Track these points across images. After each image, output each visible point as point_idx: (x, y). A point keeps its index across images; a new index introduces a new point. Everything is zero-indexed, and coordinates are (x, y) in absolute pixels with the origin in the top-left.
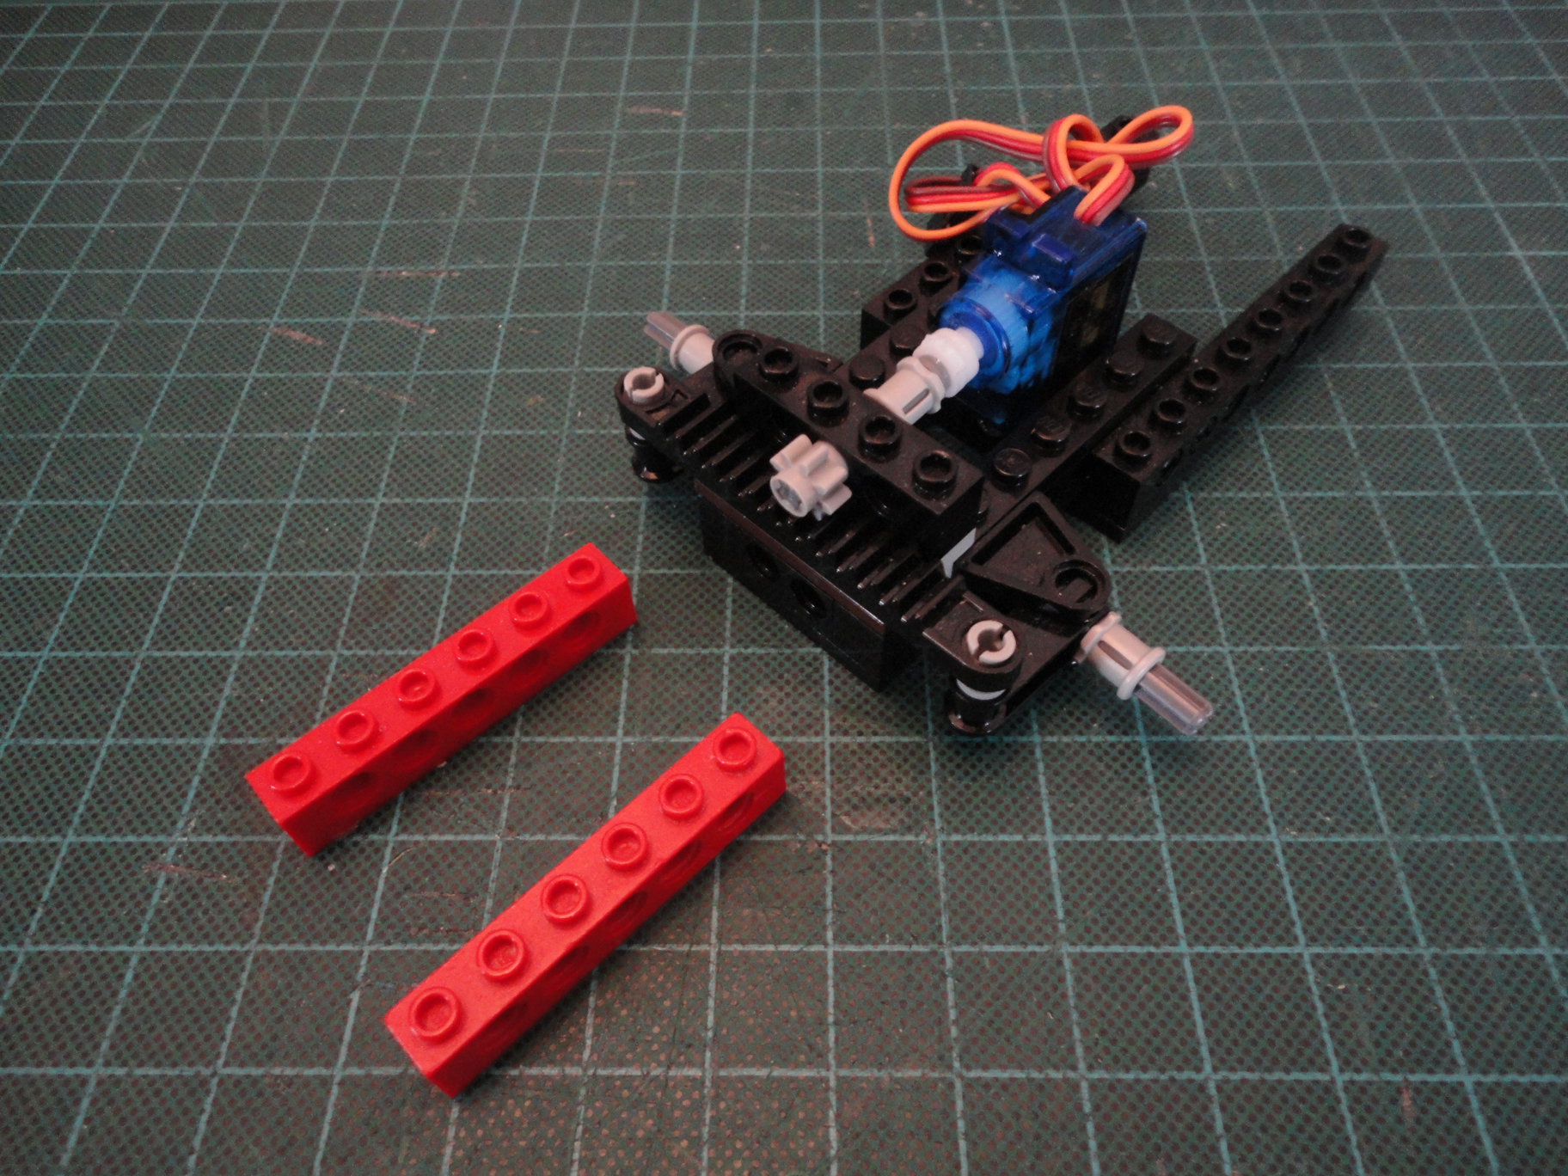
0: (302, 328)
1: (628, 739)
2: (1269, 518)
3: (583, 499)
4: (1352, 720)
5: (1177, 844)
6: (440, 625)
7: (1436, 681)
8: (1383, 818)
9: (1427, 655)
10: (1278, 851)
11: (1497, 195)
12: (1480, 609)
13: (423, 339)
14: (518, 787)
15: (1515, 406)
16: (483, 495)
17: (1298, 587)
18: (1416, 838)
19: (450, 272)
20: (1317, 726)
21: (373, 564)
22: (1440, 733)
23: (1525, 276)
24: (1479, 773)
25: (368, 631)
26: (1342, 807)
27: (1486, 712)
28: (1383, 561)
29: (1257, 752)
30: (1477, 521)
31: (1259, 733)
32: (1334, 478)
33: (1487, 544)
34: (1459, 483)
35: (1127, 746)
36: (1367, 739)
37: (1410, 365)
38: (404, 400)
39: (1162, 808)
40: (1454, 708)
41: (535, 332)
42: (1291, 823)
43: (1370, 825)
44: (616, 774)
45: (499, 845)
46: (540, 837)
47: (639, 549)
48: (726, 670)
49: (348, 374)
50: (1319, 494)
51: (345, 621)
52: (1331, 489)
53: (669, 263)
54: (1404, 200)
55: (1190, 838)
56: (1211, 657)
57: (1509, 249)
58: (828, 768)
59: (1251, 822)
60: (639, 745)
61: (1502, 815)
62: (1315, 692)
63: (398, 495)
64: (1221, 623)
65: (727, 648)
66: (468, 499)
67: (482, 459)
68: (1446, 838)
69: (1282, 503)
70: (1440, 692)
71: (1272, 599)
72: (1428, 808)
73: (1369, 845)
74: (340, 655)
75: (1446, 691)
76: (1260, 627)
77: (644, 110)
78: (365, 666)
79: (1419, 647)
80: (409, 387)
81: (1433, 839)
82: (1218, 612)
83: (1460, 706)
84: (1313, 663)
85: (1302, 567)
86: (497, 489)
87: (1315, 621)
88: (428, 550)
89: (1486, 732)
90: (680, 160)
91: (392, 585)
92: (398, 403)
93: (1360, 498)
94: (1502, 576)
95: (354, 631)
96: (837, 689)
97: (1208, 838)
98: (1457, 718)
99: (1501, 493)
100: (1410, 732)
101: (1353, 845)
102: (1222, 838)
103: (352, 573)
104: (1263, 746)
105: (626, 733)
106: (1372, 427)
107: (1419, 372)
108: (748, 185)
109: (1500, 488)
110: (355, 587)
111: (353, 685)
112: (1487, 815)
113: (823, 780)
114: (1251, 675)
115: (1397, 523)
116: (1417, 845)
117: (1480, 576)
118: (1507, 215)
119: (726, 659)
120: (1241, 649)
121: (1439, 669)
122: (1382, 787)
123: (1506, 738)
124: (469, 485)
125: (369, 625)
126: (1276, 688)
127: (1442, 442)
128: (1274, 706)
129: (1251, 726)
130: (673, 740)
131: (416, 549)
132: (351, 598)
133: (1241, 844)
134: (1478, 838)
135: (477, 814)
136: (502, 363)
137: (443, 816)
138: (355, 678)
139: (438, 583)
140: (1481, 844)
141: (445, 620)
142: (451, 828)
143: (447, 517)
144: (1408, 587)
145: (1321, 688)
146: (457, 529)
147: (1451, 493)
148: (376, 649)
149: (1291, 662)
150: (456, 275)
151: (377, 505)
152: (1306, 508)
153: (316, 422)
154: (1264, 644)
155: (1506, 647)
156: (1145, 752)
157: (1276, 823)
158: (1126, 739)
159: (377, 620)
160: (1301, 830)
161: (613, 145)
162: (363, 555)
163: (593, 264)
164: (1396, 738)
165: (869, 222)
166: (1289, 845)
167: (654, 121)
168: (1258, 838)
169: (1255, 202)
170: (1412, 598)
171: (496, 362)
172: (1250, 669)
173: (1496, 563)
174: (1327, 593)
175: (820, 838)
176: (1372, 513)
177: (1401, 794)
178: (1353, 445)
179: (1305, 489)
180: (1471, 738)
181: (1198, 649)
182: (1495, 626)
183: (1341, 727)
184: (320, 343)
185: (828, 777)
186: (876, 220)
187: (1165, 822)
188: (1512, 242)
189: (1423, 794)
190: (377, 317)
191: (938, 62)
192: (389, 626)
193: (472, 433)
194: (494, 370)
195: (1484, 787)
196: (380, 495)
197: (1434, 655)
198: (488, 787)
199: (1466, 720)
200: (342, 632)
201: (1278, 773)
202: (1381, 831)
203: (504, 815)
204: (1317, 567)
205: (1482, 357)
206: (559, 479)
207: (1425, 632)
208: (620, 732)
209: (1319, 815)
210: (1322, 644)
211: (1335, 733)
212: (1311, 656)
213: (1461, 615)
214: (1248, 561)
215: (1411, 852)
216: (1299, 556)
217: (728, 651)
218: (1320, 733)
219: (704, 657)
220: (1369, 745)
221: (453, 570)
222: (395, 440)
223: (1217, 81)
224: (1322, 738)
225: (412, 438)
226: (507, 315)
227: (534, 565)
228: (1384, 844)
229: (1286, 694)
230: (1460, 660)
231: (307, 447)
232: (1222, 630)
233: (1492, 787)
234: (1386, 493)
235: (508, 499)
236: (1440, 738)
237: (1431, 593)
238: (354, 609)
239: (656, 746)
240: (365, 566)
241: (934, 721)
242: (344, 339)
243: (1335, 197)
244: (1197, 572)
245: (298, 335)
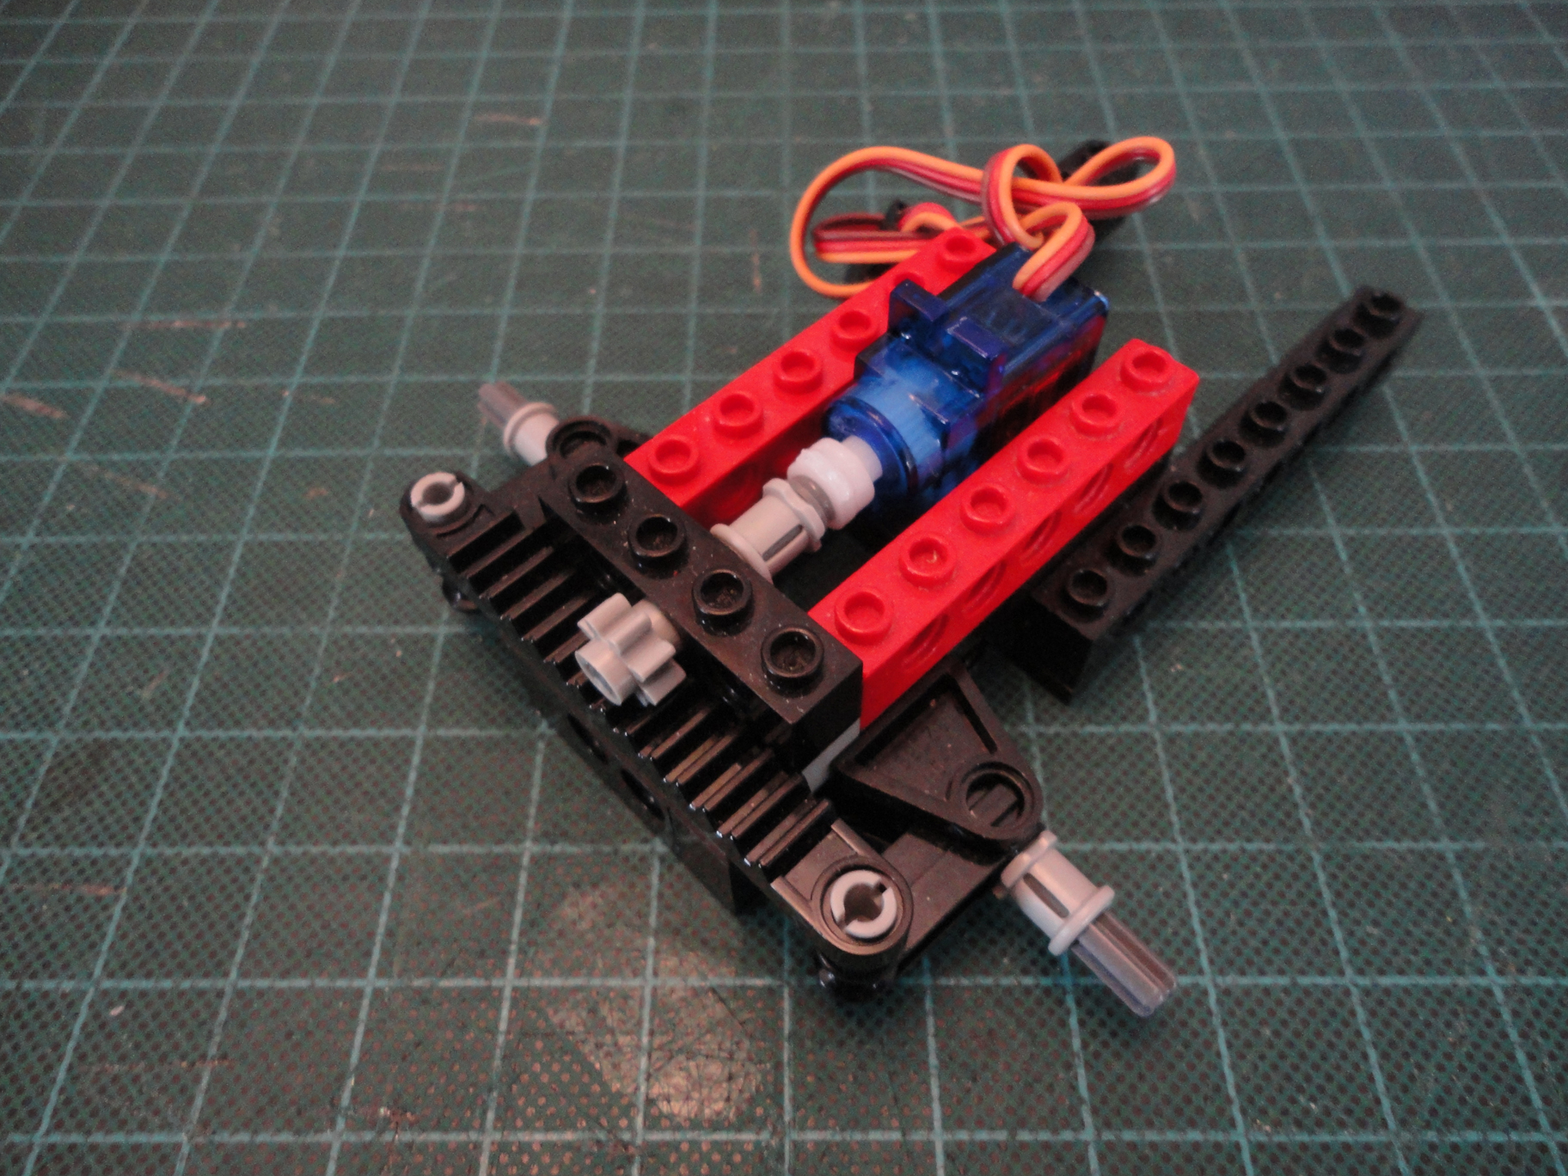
0: (39, 395)
1: (382, 983)
2: (1238, 658)
3: (363, 629)
4: (1344, 954)
5: (1110, 1146)
6: (153, 810)
7: (1455, 894)
8: (1386, 1104)
9: (1441, 857)
10: (1246, 1156)
11: (1515, 229)
12: (1510, 788)
13: (188, 411)
14: (224, 1057)
15: (1545, 504)
16: (235, 623)
17: (1273, 756)
18: (1431, 1136)
19: (235, 323)
20: (1299, 963)
21: (78, 723)
22: (1460, 973)
23: (1551, 332)
24: (1514, 1035)
25: (56, 819)
26: (1331, 1088)
27: (1521, 942)
28: (1383, 718)
29: (1219, 1002)
30: (1502, 663)
31: (1222, 972)
32: (1318, 603)
33: (1516, 694)
34: (1478, 608)
35: (1047, 991)
36: (1364, 981)
37: (1414, 449)
38: (151, 491)
39: (1091, 1088)
40: (1479, 935)
41: (330, 401)
42: (1263, 1112)
43: (1368, 1117)
44: (358, 1039)
45: (185, 1150)
46: (244, 1137)
47: (428, 699)
48: (523, 878)
49: (87, 457)
50: (1300, 624)
51: (29, 804)
52: (1316, 617)
53: (505, 311)
54: (1404, 234)
55: (1129, 1136)
56: (1160, 858)
57: (1530, 295)
58: (646, 1025)
59: (1210, 1110)
60: (394, 991)
61: (1546, 1100)
62: (1296, 913)
63: (125, 624)
64: (1174, 808)
65: (528, 844)
66: (215, 629)
67: (241, 574)
68: (1473, 1136)
69: (1255, 637)
70: (1461, 912)
71: (1241, 773)
72: (1448, 1090)
73: (1368, 1147)
74: (14, 856)
75: (1468, 909)
76: (1224, 814)
77: (495, 118)
78: (45, 871)
79: (1431, 844)
80: (161, 474)
81: (1455, 1138)
82: (1170, 793)
83: (1487, 933)
84: (1293, 867)
85: (1279, 728)
86: (254, 615)
87: (1296, 806)
88: (152, 701)
89: (1521, 971)
90: (533, 182)
91: (98, 752)
92: (144, 497)
93: (1354, 630)
94: (1535, 740)
95: (39, 821)
96: (669, 907)
97: (1152, 1136)
98: (1483, 950)
99: (1532, 623)
100: (1421, 972)
101: (1347, 1147)
102: (1171, 1136)
103: (48, 734)
104: (1227, 992)
105: (381, 973)
106: (1367, 532)
107: (1424, 456)
108: (613, 213)
109: (1529, 616)
110: (48, 756)
111: (25, 900)
112: (1527, 1101)
113: (638, 1047)
114: (1213, 885)
115: (1400, 664)
116: (1433, 1147)
117: (1507, 740)
118: (1529, 253)
119: (525, 861)
120: (1200, 846)
121: (1458, 877)
122: (1385, 1056)
123: (1547, 981)
124: (219, 610)
125: (59, 810)
126: (1245, 904)
127: (1454, 551)
128: (1242, 932)
129: (1211, 962)
130: (445, 983)
131: (137, 700)
132: (42, 770)
133: (1196, 1146)
134: (1514, 1136)
135: (162, 1101)
136: (283, 443)
137: (115, 1104)
138: (28, 888)
139: (158, 749)
140: (1519, 1146)
141: (161, 803)
142: (122, 1125)
143: (185, 654)
144: (1415, 757)
145: (1303, 905)
146: (194, 672)
147: (1467, 623)
148: (63, 846)
149: (1265, 867)
150: (242, 325)
151: (96, 639)
152: (1284, 643)
153: (36, 522)
154: (1230, 840)
155: (1543, 844)
156: (1070, 1001)
157: (1244, 1112)
158: (1046, 981)
159: (70, 805)
160: (1276, 1125)
161: (454, 162)
162: (67, 709)
163: (411, 313)
164: (1403, 981)
165: (756, 260)
166: (1261, 1147)
167: (506, 131)
168: (1220, 1137)
169: (1222, 234)
170: (1421, 772)
171: (274, 442)
172: (1211, 877)
173: (1528, 723)
174: (1311, 764)
175: (626, 1136)
176: (1370, 651)
177: (1409, 1067)
178: (1344, 556)
179: (1283, 617)
180: (1501, 980)
181: (1144, 846)
182: (1529, 814)
183: (1330, 966)
184: (58, 415)
185: (645, 1040)
186: (765, 258)
187: (1095, 1111)
188: (1535, 288)
189: (1441, 1068)
190: (136, 381)
191: (850, 60)
192: (86, 811)
193: (231, 537)
194: (272, 451)
195: (1521, 1056)
196: (102, 624)
197: (1451, 857)
198: (183, 1057)
199: (1494, 954)
200: (22, 821)
201: (1246, 1034)
202: (1384, 1124)
203: (199, 1101)
204: (1297, 727)
205: (1501, 438)
206: (335, 602)
207: (1438, 822)
208: (372, 971)
209: (1302, 1099)
210: (1307, 840)
211: (1322, 973)
212: (1291, 858)
213: (1484, 797)
214: (1211, 718)
215: (1425, 1159)
216: (1275, 711)
217: (529, 849)
218: (1303, 972)
219: (498, 857)
220: (1367, 992)
221: (182, 731)
222: (132, 547)
223: (1180, 86)
224: (1305, 981)
225: (154, 545)
226: (297, 379)
227: (289, 723)
228: (1388, 1146)
229: (1257, 913)
230: (1484, 865)
231: (19, 557)
232: (1175, 819)
233: (1531, 1057)
234: (1385, 623)
235: (266, 630)
236: (1461, 981)
237: (1446, 765)
238: (42, 788)
239: (418, 991)
240: (68, 725)
241: (792, 953)
242: (90, 411)
243: (1320, 229)
244: (1145, 735)
245: (31, 405)
